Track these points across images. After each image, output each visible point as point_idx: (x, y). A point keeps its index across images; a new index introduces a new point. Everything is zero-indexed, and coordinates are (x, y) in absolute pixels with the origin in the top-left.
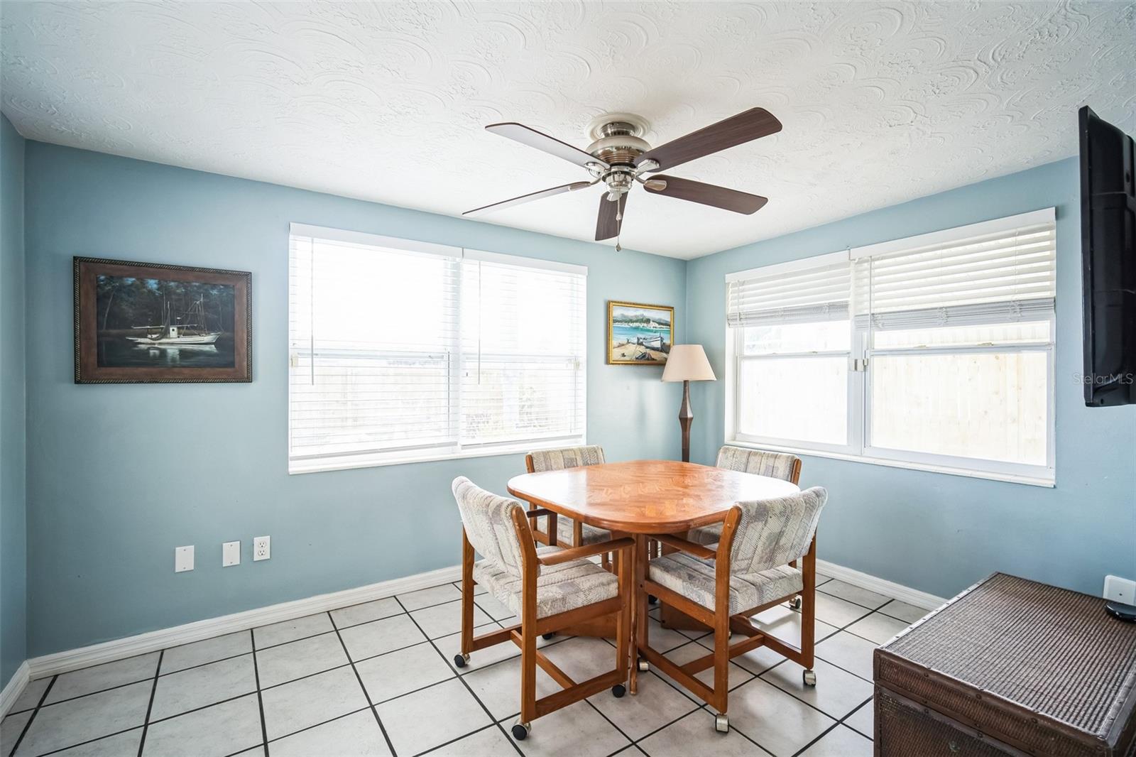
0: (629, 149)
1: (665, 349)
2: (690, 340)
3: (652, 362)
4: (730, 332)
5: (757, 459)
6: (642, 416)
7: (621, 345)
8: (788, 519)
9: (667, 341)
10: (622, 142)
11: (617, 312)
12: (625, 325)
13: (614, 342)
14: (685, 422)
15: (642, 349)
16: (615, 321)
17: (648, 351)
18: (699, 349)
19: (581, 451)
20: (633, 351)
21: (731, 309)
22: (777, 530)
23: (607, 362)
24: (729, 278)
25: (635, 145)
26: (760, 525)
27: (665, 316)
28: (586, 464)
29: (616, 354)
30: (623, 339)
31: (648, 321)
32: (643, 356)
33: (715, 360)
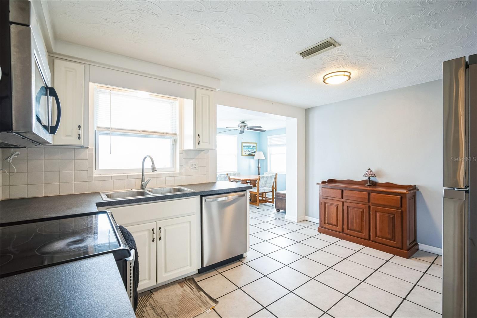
0: (244, 125)
1: (254, 152)
2: (260, 150)
3: (252, 155)
4: (268, 149)
6: (250, 167)
7: (245, 152)
8: (267, 179)
9: (255, 151)
10: (243, 124)
11: (244, 145)
12: (246, 147)
13: (243, 151)
14: (259, 168)
15: (250, 152)
16: (244, 147)
17: (251, 153)
18: (262, 153)
19: (236, 173)
20: (248, 153)
21: (269, 144)
22: (266, 180)
23: (242, 155)
24: (268, 137)
25: (245, 125)
26: (263, 179)
27: (255, 145)
28: (238, 175)
29: (244, 154)
30: (245, 150)
31: (251, 146)
32: (250, 154)
33: (265, 155)
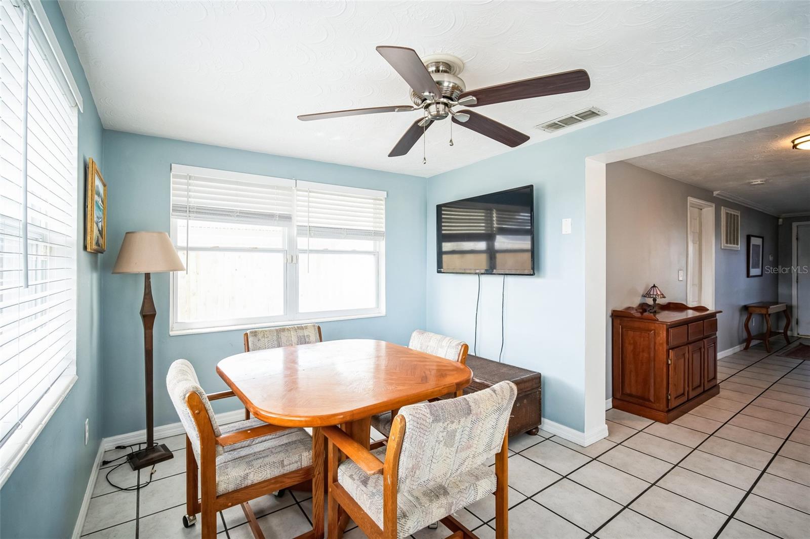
5: (286, 333)
9: (102, 224)
15: (97, 232)
32: (97, 240)
